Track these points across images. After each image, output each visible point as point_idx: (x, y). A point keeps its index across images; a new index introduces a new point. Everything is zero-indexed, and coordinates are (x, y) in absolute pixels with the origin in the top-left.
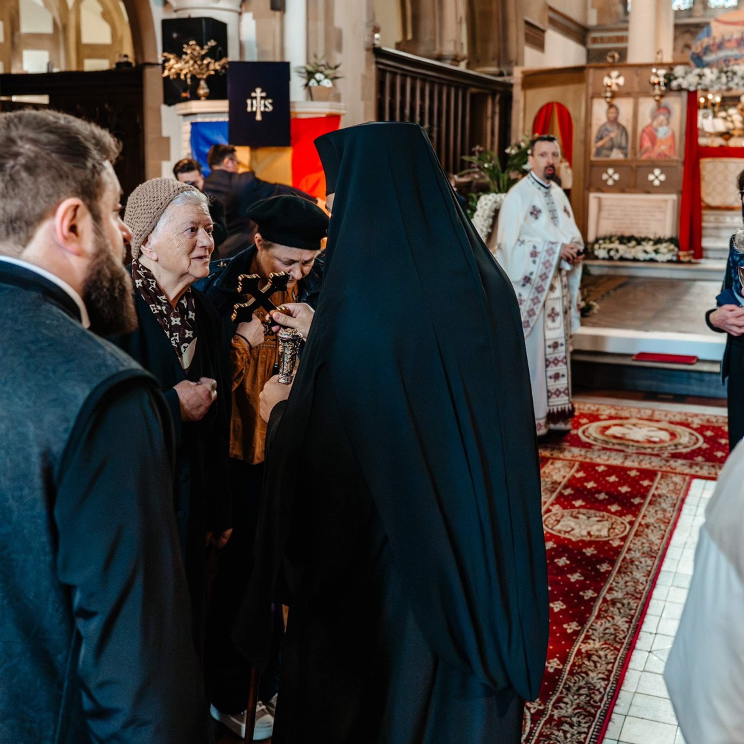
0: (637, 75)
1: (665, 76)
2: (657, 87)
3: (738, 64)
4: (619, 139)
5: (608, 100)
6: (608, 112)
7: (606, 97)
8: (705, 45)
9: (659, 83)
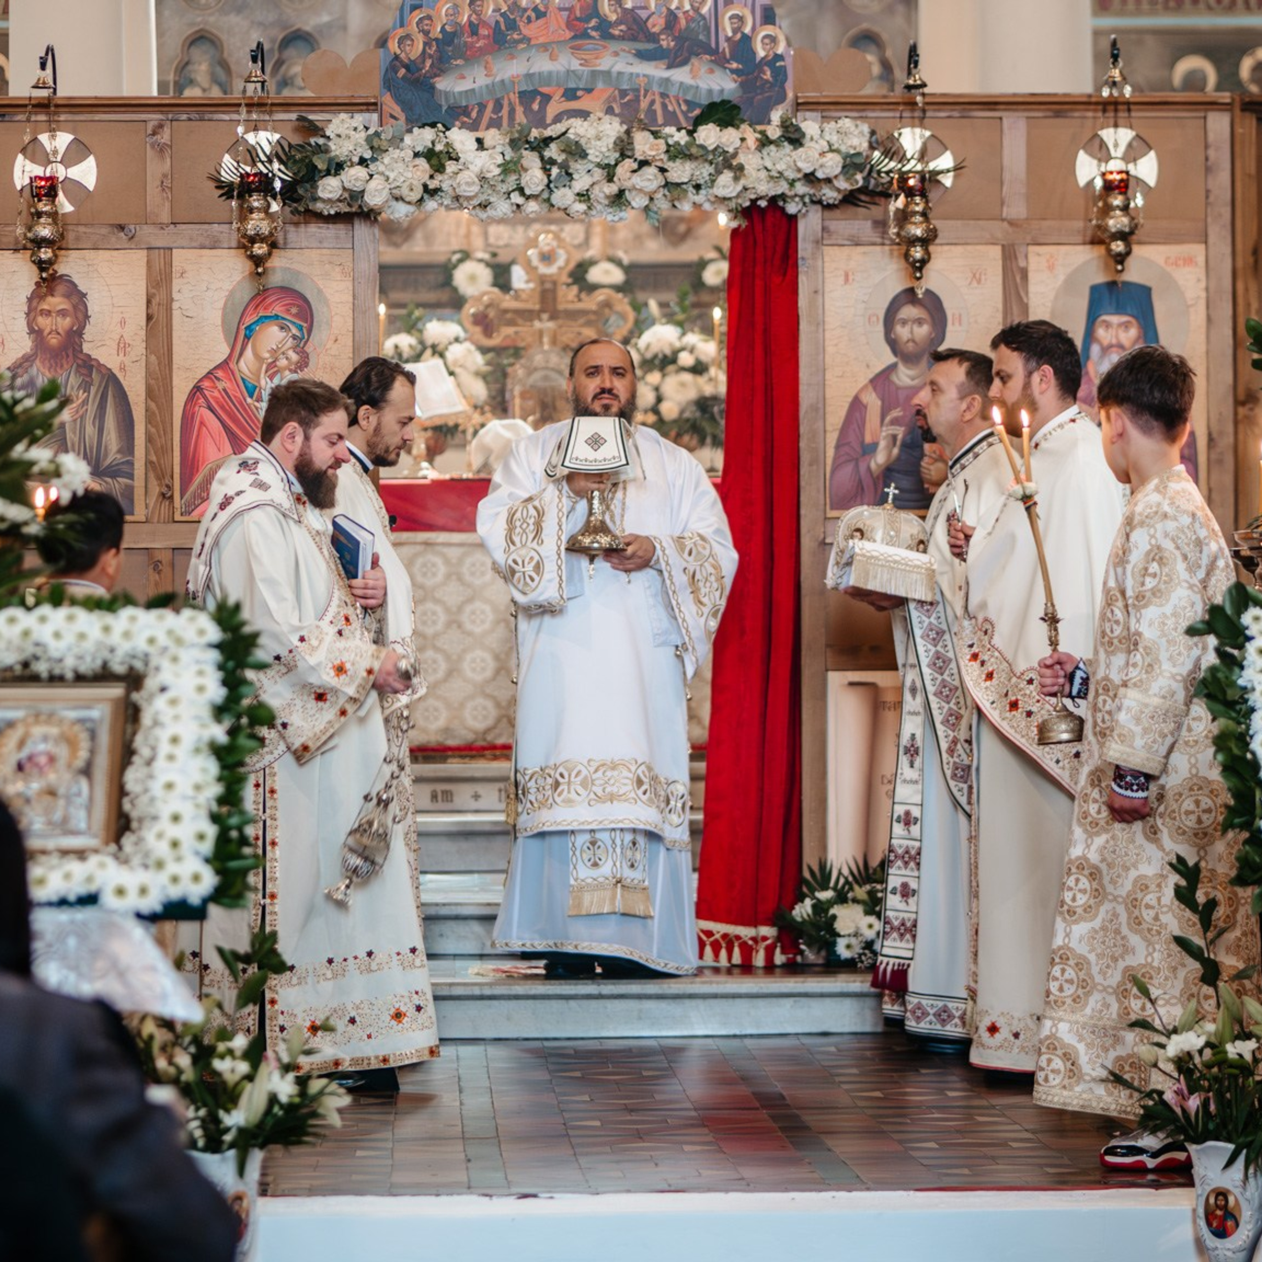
0: (161, 149)
1: (283, 154)
2: (256, 201)
3: (584, 115)
4: (90, 430)
5: (45, 254)
6: (32, 313)
7: (39, 243)
8: (436, 32)
9: (264, 185)
